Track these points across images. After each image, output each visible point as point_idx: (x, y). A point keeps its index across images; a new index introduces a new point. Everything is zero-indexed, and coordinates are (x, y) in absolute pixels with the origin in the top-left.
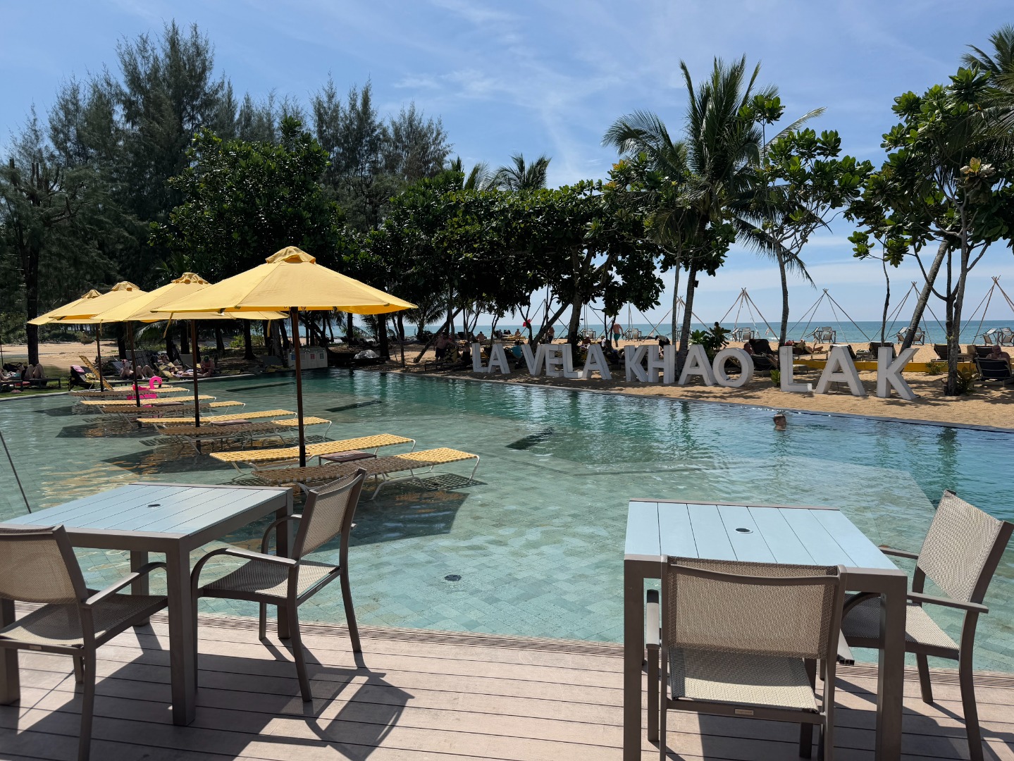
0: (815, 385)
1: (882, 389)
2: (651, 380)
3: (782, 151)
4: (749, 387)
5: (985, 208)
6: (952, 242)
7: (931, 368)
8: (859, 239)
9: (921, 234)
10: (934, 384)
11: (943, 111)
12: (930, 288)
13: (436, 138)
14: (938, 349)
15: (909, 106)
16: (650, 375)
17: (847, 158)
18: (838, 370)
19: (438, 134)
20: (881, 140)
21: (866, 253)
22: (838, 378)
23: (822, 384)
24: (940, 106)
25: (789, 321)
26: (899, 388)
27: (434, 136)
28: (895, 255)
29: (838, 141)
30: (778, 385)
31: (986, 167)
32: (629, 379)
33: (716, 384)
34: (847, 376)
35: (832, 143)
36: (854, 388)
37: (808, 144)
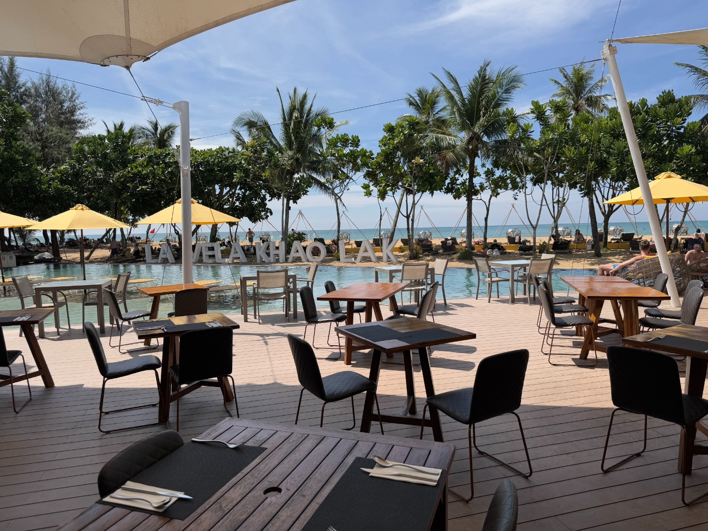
0: (355, 258)
1: (385, 259)
2: (272, 261)
3: (333, 143)
4: (323, 261)
5: (421, 178)
6: (409, 191)
7: (401, 250)
8: (366, 187)
9: (394, 187)
10: (404, 256)
11: (404, 134)
12: (399, 211)
13: (72, 97)
14: (403, 241)
15: (390, 129)
16: (272, 259)
17: (363, 149)
18: (366, 251)
19: (73, 94)
20: (378, 143)
21: (370, 194)
22: (366, 254)
23: (359, 258)
24: (402, 131)
25: (340, 229)
26: (392, 258)
27: (70, 95)
28: (382, 195)
29: (359, 141)
30: (339, 260)
31: (421, 161)
32: (258, 261)
33: (308, 261)
34: (370, 254)
35: (356, 142)
36: (373, 259)
37: (345, 141)
